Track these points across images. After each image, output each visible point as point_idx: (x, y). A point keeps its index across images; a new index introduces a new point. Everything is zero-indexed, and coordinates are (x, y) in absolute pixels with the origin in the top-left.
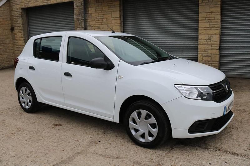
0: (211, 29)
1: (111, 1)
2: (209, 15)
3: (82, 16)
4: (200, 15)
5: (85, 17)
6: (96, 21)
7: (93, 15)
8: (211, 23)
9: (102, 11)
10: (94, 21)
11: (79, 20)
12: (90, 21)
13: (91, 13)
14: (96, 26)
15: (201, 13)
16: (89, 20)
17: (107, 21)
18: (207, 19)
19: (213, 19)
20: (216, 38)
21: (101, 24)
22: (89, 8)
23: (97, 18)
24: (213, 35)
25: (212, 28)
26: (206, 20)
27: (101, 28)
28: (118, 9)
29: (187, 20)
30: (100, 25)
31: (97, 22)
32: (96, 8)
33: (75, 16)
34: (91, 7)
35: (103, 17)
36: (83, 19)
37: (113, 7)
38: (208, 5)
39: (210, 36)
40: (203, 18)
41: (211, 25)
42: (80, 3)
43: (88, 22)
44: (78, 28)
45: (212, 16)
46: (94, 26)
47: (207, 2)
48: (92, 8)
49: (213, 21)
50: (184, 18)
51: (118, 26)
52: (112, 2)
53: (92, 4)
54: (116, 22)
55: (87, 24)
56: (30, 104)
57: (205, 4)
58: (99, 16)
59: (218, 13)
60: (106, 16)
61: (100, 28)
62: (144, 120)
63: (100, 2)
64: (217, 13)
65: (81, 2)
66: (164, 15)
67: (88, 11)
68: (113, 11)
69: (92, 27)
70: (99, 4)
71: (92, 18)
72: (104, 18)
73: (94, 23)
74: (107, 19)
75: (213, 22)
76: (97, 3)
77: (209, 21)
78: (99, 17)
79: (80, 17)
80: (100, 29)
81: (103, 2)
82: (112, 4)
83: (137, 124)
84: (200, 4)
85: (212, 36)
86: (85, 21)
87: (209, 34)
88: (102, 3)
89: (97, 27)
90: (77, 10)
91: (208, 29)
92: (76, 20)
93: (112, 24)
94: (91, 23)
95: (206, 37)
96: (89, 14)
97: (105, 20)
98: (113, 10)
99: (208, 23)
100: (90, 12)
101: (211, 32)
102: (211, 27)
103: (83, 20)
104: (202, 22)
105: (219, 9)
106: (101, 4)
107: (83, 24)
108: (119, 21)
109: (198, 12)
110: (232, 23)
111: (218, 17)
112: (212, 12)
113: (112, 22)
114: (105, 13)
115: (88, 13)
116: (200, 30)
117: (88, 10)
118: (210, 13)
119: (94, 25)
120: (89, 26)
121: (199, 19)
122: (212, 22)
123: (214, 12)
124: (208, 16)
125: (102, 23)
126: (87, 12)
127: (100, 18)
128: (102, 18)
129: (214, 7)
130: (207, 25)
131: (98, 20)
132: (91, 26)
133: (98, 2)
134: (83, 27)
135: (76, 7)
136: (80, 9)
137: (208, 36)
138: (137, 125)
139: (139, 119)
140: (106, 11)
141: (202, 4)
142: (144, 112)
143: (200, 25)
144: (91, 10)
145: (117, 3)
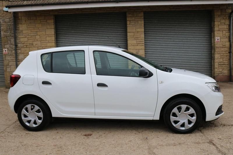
0: (137, 45)
1: (45, 19)
2: (136, 34)
3: (10, 32)
4: (128, 34)
5: (15, 33)
6: (28, 38)
7: (24, 32)
8: (137, 41)
9: (35, 28)
10: (26, 37)
11: (7, 37)
12: (21, 38)
13: (22, 30)
14: (28, 42)
15: (129, 32)
16: (19, 37)
17: (41, 38)
18: (134, 37)
19: (139, 37)
20: (142, 52)
21: (34, 41)
22: (20, 25)
23: (30, 34)
24: (140, 49)
25: (139, 45)
26: (133, 38)
27: (34, 44)
28: (53, 27)
29: (116, 38)
30: (33, 41)
31: (29, 38)
32: (28, 25)
33: (1, 32)
34: (21, 24)
35: (36, 34)
36: (13, 35)
37: (47, 25)
38: (134, 26)
39: (137, 50)
40: (131, 36)
41: (138, 42)
42: (8, 19)
43: (18, 39)
44: (6, 44)
45: (138, 35)
46: (26, 42)
47: (134, 24)
48: (23, 25)
49: (139, 39)
50: (113, 36)
51: (53, 42)
52: (45, 20)
53: (23, 21)
54: (51, 39)
55: (18, 41)
56: (40, 121)
57: (132, 25)
58: (32, 33)
59: (143, 33)
60: (39, 33)
61: (33, 45)
63: (32, 20)
64: (142, 33)
65: (10, 18)
66: (96, 33)
67: (19, 28)
68: (47, 29)
69: (23, 43)
70: (32, 21)
71: (24, 35)
72: (37, 35)
73: (26, 39)
74: (41, 36)
75: (139, 40)
76: (28, 20)
77: (136, 39)
78: (31, 34)
79: (8, 33)
80: (32, 46)
81: (36, 20)
82: (46, 21)
84: (128, 26)
85: (139, 50)
86: (15, 38)
87: (136, 49)
88: (34, 20)
89: (29, 43)
90: (5, 25)
91: (135, 45)
92: (4, 36)
93: (46, 41)
94: (22, 40)
96: (20, 31)
97: (38, 37)
98: (47, 27)
99: (136, 41)
100: (20, 29)
101: (138, 47)
102: (138, 44)
103: (12, 36)
104: (130, 40)
105: (143, 30)
106: (33, 21)
107: (13, 40)
108: (53, 38)
109: (126, 32)
111: (143, 36)
112: (138, 32)
113: (46, 39)
114: (38, 30)
115: (18, 30)
116: (129, 46)
117: (18, 27)
118: (137, 33)
119: (26, 41)
120: (19, 43)
121: (128, 37)
122: (138, 40)
123: (140, 32)
124: (135, 35)
125: (35, 40)
126: (18, 29)
127: (32, 34)
128: (35, 35)
129: (139, 28)
130: (134, 42)
131: (31, 37)
132: (23, 42)
133: (30, 20)
134: (14, 43)
135: (3, 23)
136: (8, 25)
137: (136, 51)
140: (40, 28)
141: (130, 25)
143: (129, 42)
144: (23, 27)
145: (52, 21)
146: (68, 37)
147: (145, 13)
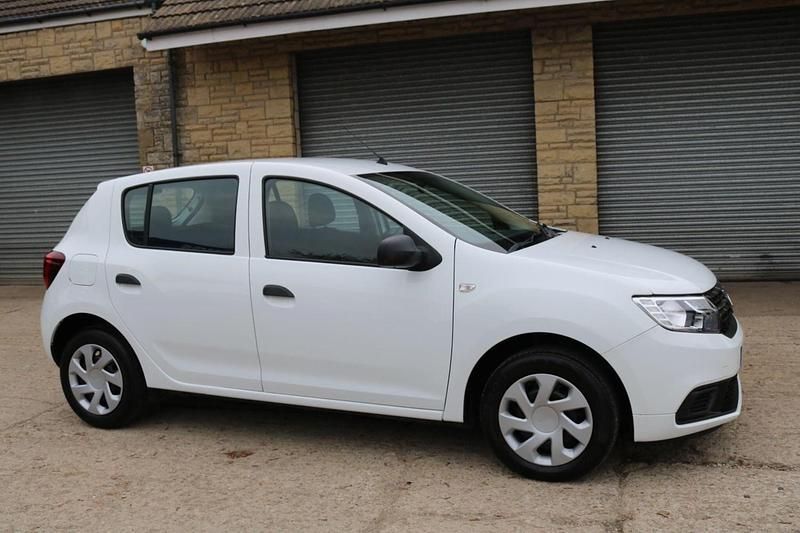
0: (570, 148)
1: (262, 69)
2: (564, 107)
3: (163, 114)
4: (539, 108)
5: (174, 117)
6: (213, 129)
7: (202, 111)
8: (570, 131)
9: (233, 99)
10: (206, 129)
11: (153, 128)
12: (193, 130)
13: (196, 106)
14: (213, 144)
15: (541, 102)
16: (187, 128)
17: (251, 130)
18: (558, 118)
19: (577, 117)
20: (588, 172)
21: (231, 140)
22: (189, 90)
23: (217, 119)
24: (578, 162)
25: (575, 145)
26: (555, 121)
27: (231, 151)
28: (287, 91)
29: (499, 123)
30: (227, 141)
31: (215, 132)
32: (212, 89)
33: (138, 115)
34: (193, 86)
35: (236, 118)
36: (169, 122)
37: (267, 87)
38: (559, 78)
39: (570, 166)
40: (548, 115)
41: (571, 135)
42: (155, 74)
43: (185, 134)
44: (150, 152)
45: (573, 110)
46: (207, 145)
47: (557, 72)
48: (199, 90)
49: (576, 123)
50: (488, 117)
51: (288, 143)
52: (263, 72)
53: (197, 77)
54: (281, 132)
55: (183, 141)
56: (116, 398)
57: (550, 76)
58: (224, 113)
59: (589, 102)
60: (244, 114)
61: (227, 153)
62: (549, 402)
63: (224, 72)
64: (585, 102)
65: (160, 70)
66: (429, 109)
67: (186, 99)
68: (270, 99)
69: (200, 148)
70: (223, 76)
71: (200, 121)
72: (240, 120)
73: (207, 135)
74: (250, 123)
75: (578, 127)
76: (212, 74)
77: (566, 123)
78: (221, 116)
79: (157, 118)
80: (225, 156)
81: (237, 71)
82: (264, 75)
83: (523, 417)
84: (535, 77)
85: (576, 165)
86: (176, 131)
87: (567, 162)
88: (230, 72)
89: (217, 147)
90: (147, 94)
91: (564, 148)
92: (143, 127)
93: (267, 138)
94: (195, 136)
95: (560, 170)
96: (188, 109)
97: (241, 127)
98: (269, 93)
99: (563, 131)
100: (191, 102)
101: (571, 155)
102: (572, 141)
103: (168, 126)
104: (544, 129)
105: (591, 92)
106: (228, 75)
107: (168, 138)
108: (288, 130)
109: (531, 101)
110: (626, 128)
111: (591, 112)
112: (571, 99)
113: (266, 132)
114: (242, 105)
115: (185, 106)
116: (541, 150)
117: (184, 96)
118: (568, 103)
119: (208, 142)
120: (188, 146)
121: (537, 119)
122: (572, 127)
123: (579, 99)
124: (561, 110)
125: (234, 137)
126: (183, 103)
127: (225, 119)
128: (234, 121)
129: (576, 85)
130: (560, 135)
131: (221, 128)
132: (197, 145)
133: (219, 72)
134: (171, 149)
135: (142, 88)
136: (158, 90)
137: (566, 168)
138: (525, 420)
139: (532, 401)
140: (246, 98)
141: (543, 77)
142: (547, 381)
143: (540, 136)
144: (196, 97)
145: (283, 75)
146: (338, 122)
147: (598, 29)
